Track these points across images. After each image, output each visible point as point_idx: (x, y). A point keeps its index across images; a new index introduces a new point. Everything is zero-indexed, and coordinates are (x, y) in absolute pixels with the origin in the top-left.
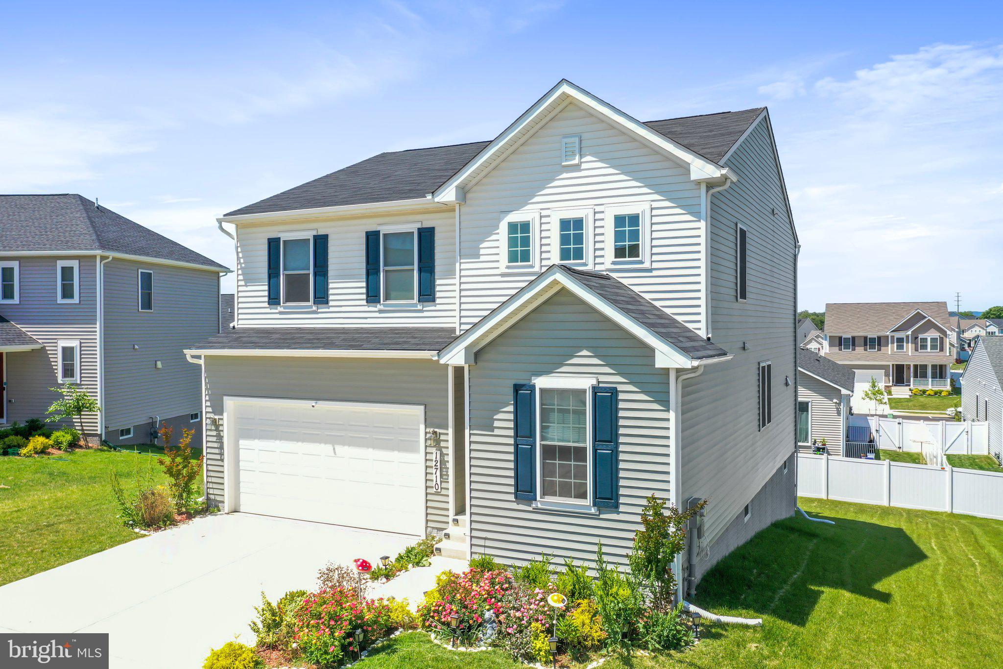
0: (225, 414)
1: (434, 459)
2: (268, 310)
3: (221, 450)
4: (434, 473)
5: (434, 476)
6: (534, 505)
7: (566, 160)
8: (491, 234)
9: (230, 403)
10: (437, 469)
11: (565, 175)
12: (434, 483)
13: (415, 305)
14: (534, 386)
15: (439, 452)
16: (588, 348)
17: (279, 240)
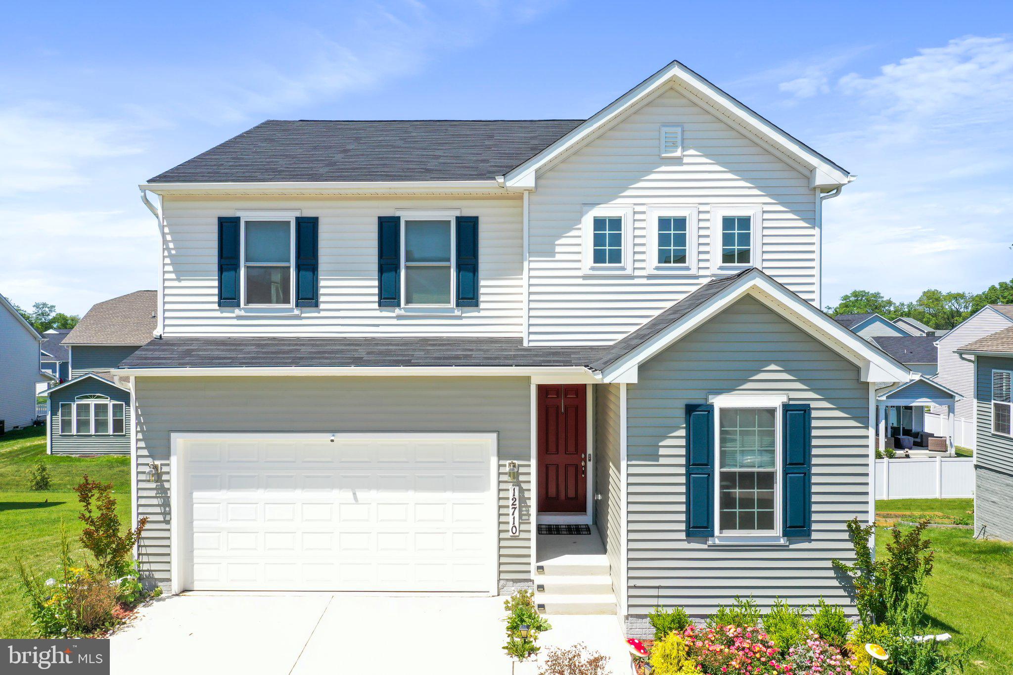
0: (174, 460)
1: (511, 497)
2: (218, 314)
3: (165, 509)
4: (511, 514)
5: (511, 517)
6: (710, 542)
7: (666, 152)
8: (571, 229)
9: (180, 441)
10: (515, 508)
11: (663, 168)
12: (511, 525)
13: (452, 310)
14: (712, 406)
15: (517, 489)
16: (775, 362)
17: (236, 220)
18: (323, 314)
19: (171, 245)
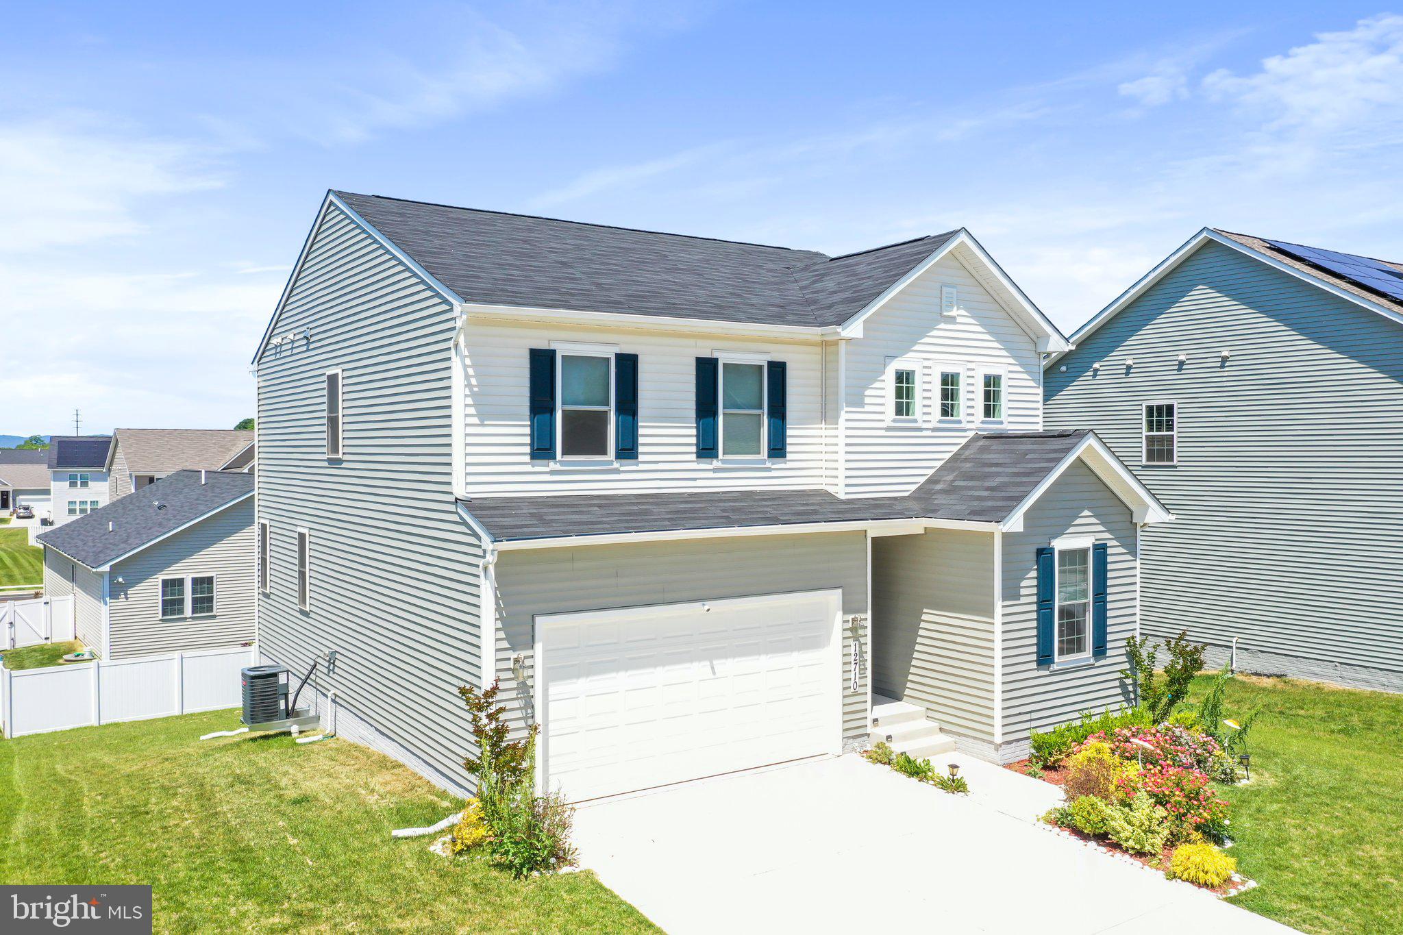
0: (539, 647)
1: (853, 653)
4: (853, 669)
5: (853, 673)
6: (1051, 669)
7: (947, 311)
8: (876, 380)
10: (856, 663)
11: (942, 326)
12: (853, 681)
13: (763, 462)
14: (1053, 549)
15: (857, 643)
16: (1089, 509)
17: (551, 354)
18: (641, 467)
19: (474, 381)
